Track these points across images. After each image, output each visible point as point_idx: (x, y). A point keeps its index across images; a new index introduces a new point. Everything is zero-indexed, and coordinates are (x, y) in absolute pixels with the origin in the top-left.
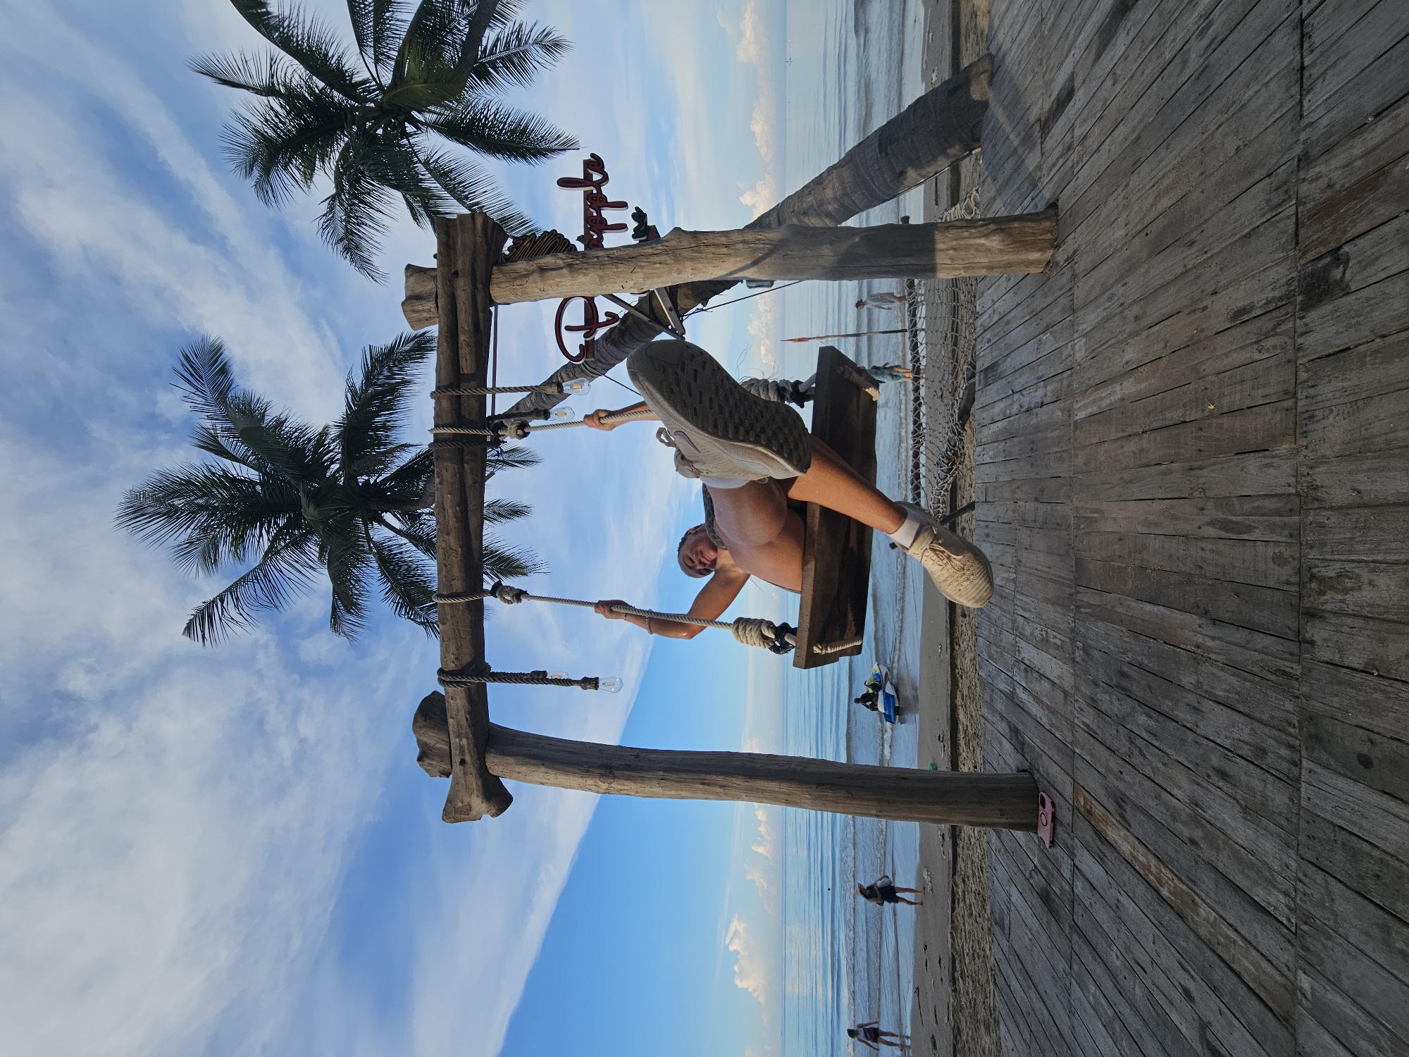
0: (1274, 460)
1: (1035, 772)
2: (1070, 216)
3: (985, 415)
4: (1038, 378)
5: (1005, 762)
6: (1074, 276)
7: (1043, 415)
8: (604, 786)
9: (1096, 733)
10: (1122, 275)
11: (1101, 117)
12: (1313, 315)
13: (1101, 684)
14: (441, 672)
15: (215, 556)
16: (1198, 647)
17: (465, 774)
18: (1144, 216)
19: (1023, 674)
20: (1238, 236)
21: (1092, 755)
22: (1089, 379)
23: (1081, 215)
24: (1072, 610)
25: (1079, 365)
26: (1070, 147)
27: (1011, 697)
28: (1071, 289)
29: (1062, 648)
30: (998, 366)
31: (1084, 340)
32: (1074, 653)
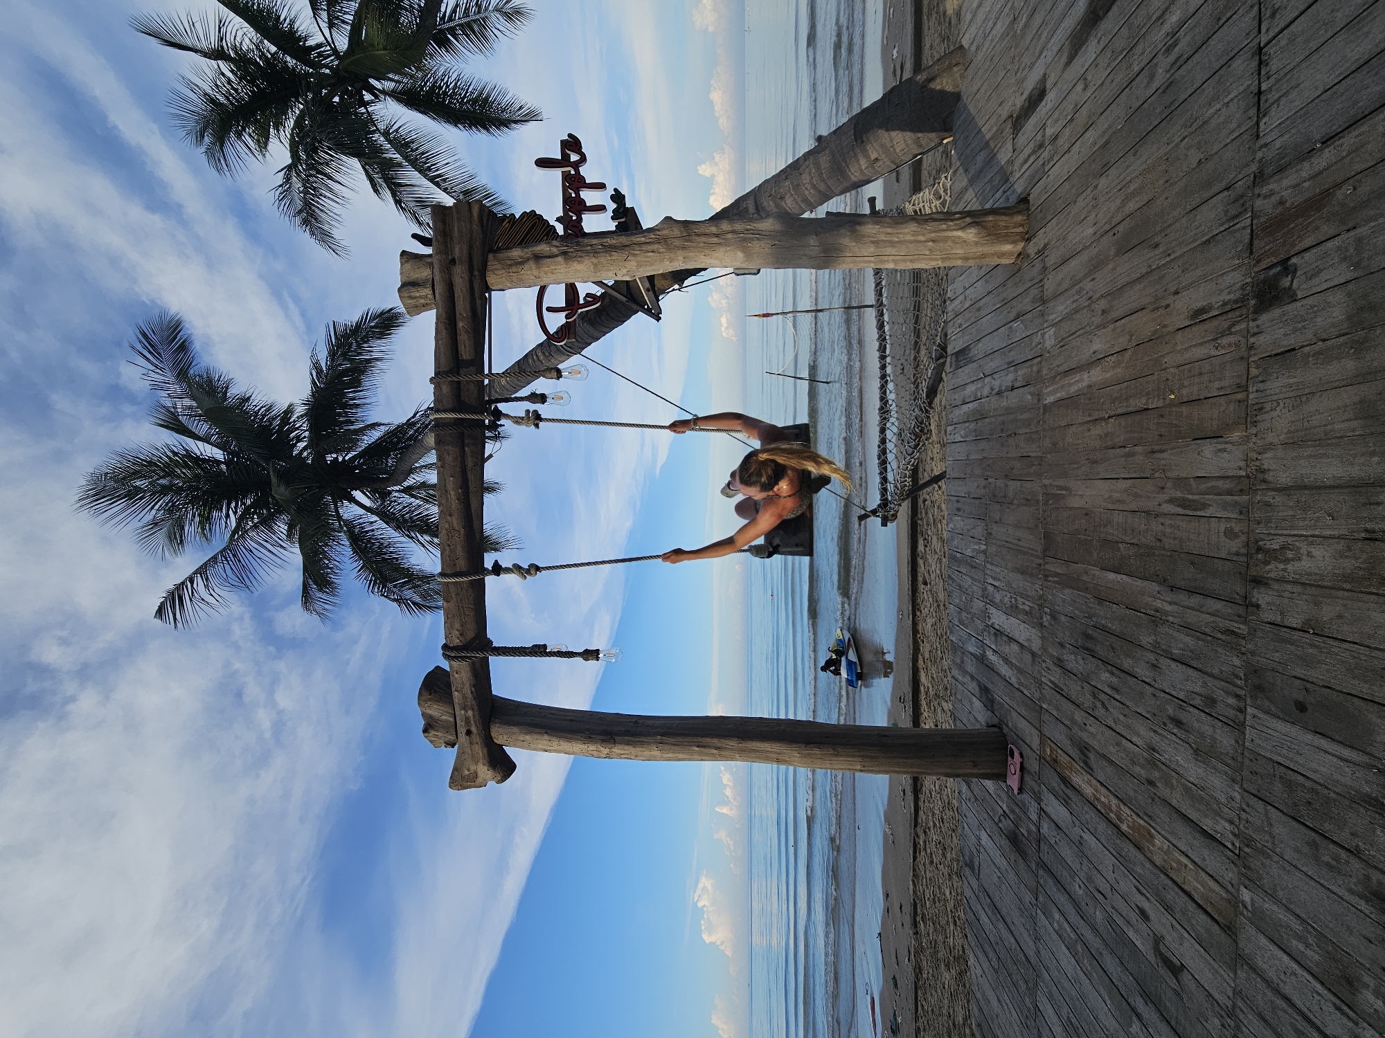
0: (1226, 446)
1: (1004, 727)
2: (1041, 211)
3: (956, 397)
4: (1009, 363)
5: (975, 718)
6: (1045, 269)
7: (1012, 399)
8: (606, 751)
9: (1062, 690)
10: (1090, 271)
11: (1072, 120)
12: (1264, 318)
13: (1067, 645)
14: (445, 647)
15: (181, 537)
16: (1157, 611)
17: (471, 743)
18: (1112, 218)
19: (993, 638)
20: (1199, 242)
21: (1057, 709)
22: (1058, 366)
23: (1051, 211)
24: (1040, 579)
25: (1049, 353)
26: (1041, 146)
27: (981, 660)
28: (1041, 281)
29: (1031, 613)
30: (970, 350)
31: (1053, 329)
32: (1041, 618)
